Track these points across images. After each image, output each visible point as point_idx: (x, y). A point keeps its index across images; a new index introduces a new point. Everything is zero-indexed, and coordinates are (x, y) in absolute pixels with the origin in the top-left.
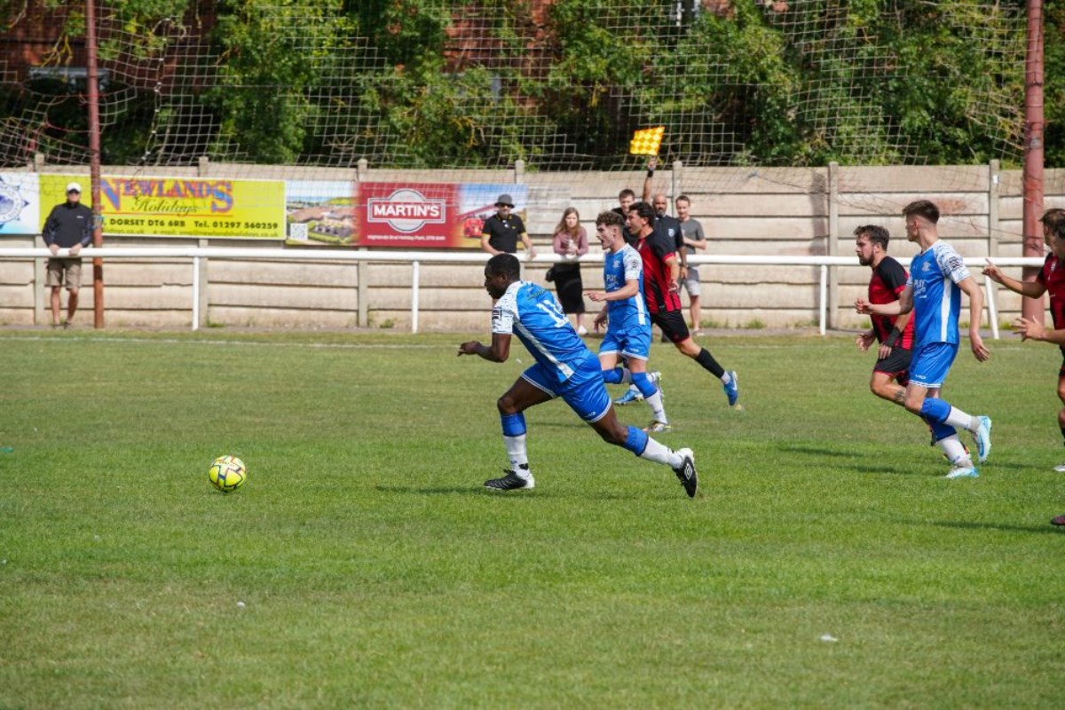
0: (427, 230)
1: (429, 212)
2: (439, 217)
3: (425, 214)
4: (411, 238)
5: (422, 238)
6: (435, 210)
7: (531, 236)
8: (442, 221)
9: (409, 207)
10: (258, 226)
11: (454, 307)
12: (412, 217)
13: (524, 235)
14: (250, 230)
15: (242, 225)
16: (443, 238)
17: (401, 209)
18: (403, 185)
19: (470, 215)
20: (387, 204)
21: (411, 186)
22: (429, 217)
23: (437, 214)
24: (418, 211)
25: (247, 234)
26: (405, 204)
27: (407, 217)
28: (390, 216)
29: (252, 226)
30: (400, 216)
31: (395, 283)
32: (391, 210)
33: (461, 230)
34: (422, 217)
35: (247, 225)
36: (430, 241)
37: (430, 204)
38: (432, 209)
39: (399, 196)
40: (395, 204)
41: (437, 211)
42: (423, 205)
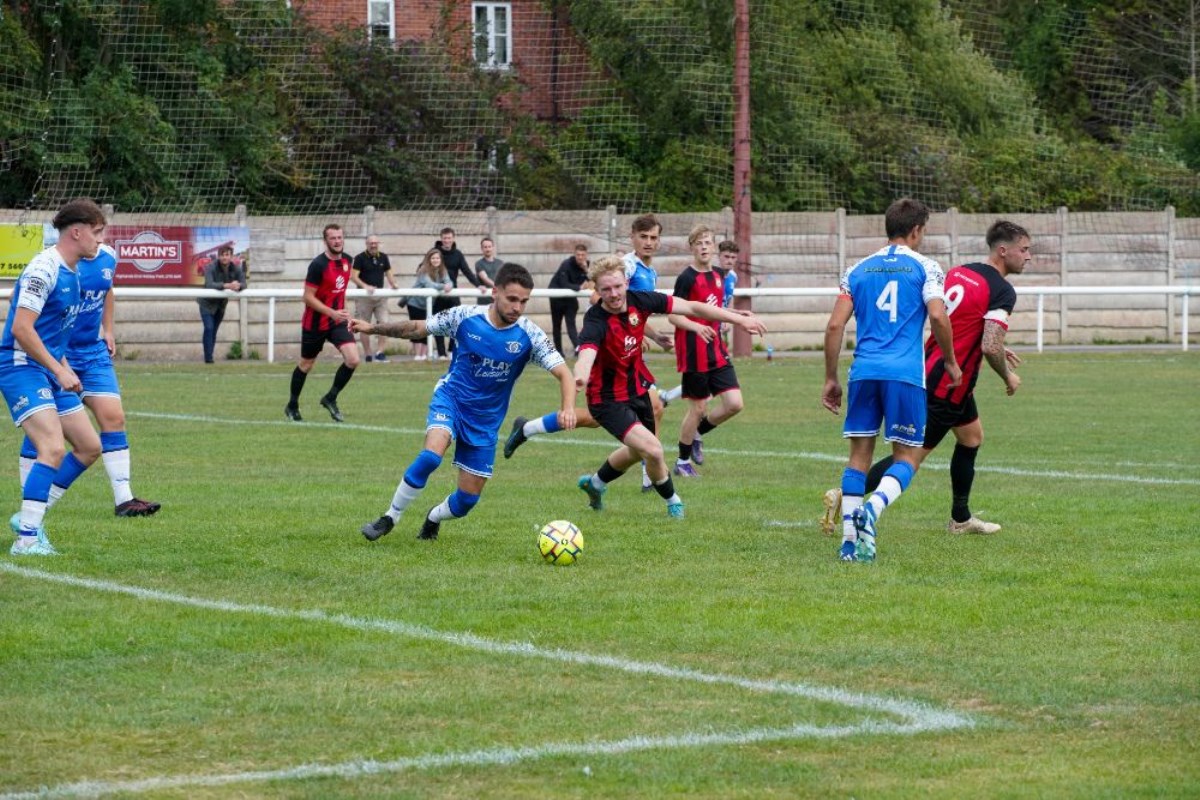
0: (167, 268)
1: (168, 253)
2: (176, 257)
3: (164, 254)
4: (153, 277)
5: (161, 277)
7: (253, 273)
8: (179, 261)
9: (151, 248)
11: (188, 339)
12: (154, 257)
13: (248, 274)
14: (13, 271)
15: (6, 267)
16: (179, 276)
17: (143, 251)
18: (141, 229)
19: (203, 255)
20: (132, 246)
21: (150, 229)
23: (175, 254)
24: (159, 251)
25: (9, 275)
26: (147, 245)
27: (148, 257)
28: (135, 257)
29: (15, 267)
30: (143, 257)
31: (137, 318)
32: (135, 251)
33: (195, 270)
34: (161, 257)
35: (10, 266)
36: (169, 280)
37: (169, 246)
38: (171, 249)
39: (141, 239)
40: (138, 246)
41: (173, 250)
42: (162, 246)
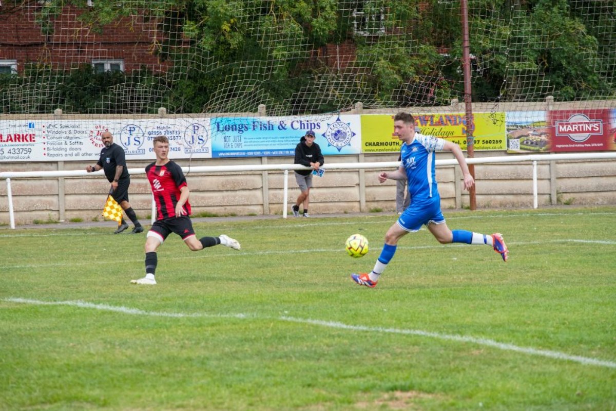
0: (592, 140)
1: (592, 128)
2: (599, 131)
3: (590, 129)
4: (583, 146)
5: (589, 145)
8: (601, 133)
9: (581, 125)
10: (490, 142)
11: (608, 189)
12: (583, 132)
14: (486, 145)
15: (481, 142)
16: (601, 145)
17: (575, 128)
18: (574, 112)
20: (567, 124)
21: (579, 112)
22: (593, 131)
23: (598, 129)
24: (586, 127)
25: (483, 148)
26: (579, 123)
27: (579, 132)
28: (570, 132)
29: (487, 142)
30: (575, 132)
31: (572, 175)
32: (569, 128)
33: (613, 139)
34: (588, 131)
35: (483, 142)
36: (594, 147)
37: (593, 123)
38: (595, 125)
39: (573, 119)
40: (572, 124)
41: (597, 127)
42: (588, 124)
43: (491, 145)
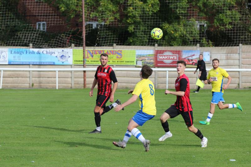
0: (173, 62)
1: (174, 58)
2: (176, 59)
3: (173, 58)
4: (169, 65)
5: (172, 65)
6: (176, 57)
9: (169, 56)
10: (129, 62)
12: (169, 59)
14: (127, 63)
17: (166, 57)
18: (166, 51)
19: (185, 58)
21: (169, 51)
22: (174, 59)
23: (176, 58)
24: (171, 57)
27: (168, 59)
28: (164, 59)
30: (166, 59)
32: (164, 57)
34: (172, 59)
35: (126, 62)
36: (174, 66)
38: (175, 57)
39: (166, 54)
40: (164, 56)
42: (172, 56)
43: (129, 63)
